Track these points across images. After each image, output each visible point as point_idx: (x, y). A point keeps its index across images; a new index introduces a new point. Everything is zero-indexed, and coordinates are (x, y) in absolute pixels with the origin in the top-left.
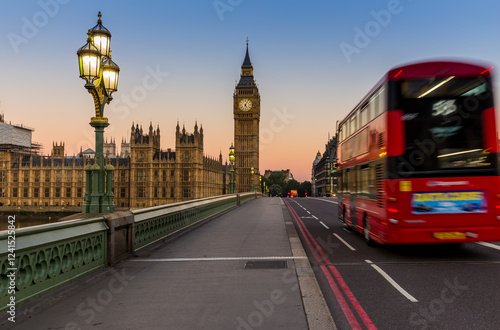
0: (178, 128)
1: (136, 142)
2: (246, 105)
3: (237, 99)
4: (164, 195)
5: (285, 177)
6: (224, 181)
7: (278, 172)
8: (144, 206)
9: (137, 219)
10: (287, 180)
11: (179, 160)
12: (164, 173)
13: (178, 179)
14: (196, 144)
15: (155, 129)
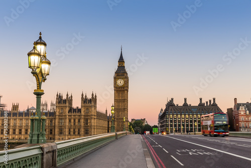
0: (82, 95)
1: (59, 103)
2: (120, 82)
3: (115, 79)
4: (74, 133)
5: (143, 123)
6: (108, 125)
7: (139, 120)
8: (63, 139)
9: (59, 147)
10: (144, 124)
11: (83, 113)
12: (74, 120)
13: (82, 124)
14: (93, 104)
15: (69, 96)
